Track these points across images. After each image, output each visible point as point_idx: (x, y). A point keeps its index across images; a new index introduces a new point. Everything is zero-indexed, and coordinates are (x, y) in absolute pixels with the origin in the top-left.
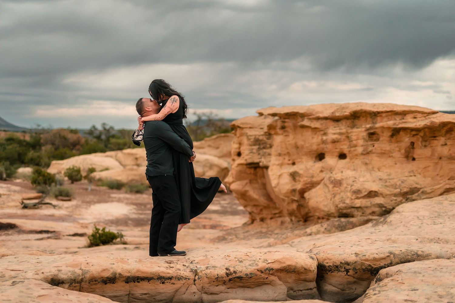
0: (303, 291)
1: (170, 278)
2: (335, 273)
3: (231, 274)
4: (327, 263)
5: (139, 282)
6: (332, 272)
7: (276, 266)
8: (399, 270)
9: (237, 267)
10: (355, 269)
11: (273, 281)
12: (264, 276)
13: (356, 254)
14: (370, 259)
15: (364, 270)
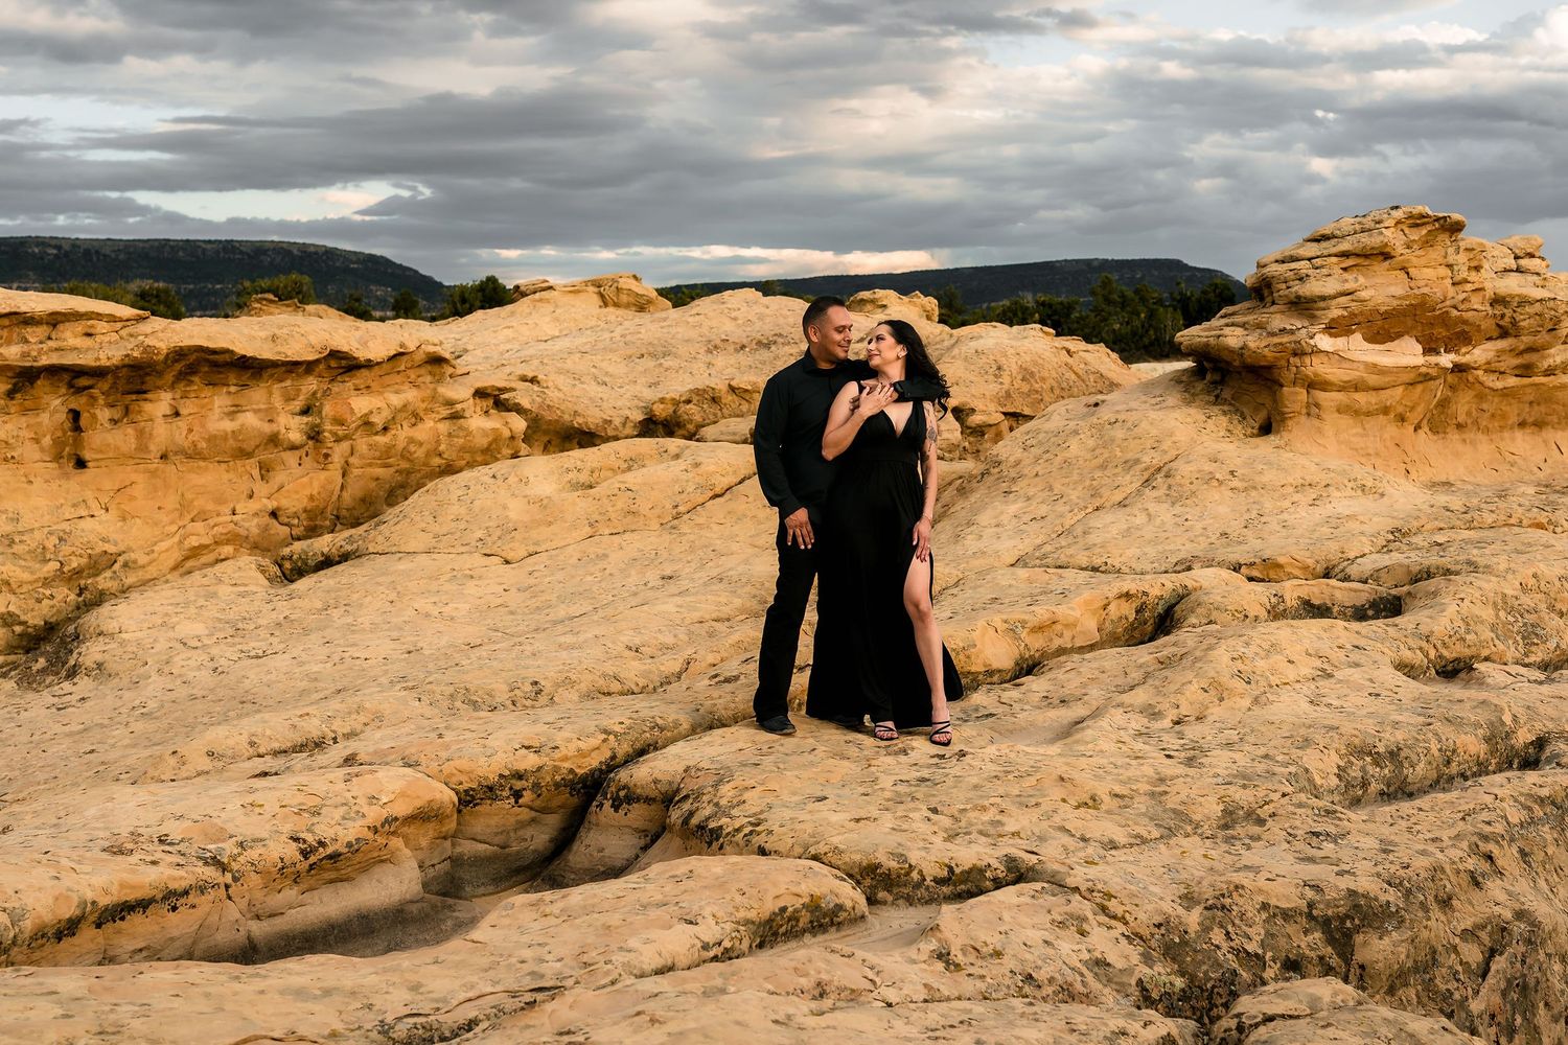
0: (437, 867)
1: (186, 893)
2: (484, 808)
3: (313, 850)
4: (461, 783)
5: (123, 919)
6: (475, 805)
7: (402, 809)
8: (688, 767)
9: (317, 829)
10: (536, 786)
11: (398, 849)
12: (381, 840)
13: (528, 748)
14: (570, 754)
15: (557, 785)
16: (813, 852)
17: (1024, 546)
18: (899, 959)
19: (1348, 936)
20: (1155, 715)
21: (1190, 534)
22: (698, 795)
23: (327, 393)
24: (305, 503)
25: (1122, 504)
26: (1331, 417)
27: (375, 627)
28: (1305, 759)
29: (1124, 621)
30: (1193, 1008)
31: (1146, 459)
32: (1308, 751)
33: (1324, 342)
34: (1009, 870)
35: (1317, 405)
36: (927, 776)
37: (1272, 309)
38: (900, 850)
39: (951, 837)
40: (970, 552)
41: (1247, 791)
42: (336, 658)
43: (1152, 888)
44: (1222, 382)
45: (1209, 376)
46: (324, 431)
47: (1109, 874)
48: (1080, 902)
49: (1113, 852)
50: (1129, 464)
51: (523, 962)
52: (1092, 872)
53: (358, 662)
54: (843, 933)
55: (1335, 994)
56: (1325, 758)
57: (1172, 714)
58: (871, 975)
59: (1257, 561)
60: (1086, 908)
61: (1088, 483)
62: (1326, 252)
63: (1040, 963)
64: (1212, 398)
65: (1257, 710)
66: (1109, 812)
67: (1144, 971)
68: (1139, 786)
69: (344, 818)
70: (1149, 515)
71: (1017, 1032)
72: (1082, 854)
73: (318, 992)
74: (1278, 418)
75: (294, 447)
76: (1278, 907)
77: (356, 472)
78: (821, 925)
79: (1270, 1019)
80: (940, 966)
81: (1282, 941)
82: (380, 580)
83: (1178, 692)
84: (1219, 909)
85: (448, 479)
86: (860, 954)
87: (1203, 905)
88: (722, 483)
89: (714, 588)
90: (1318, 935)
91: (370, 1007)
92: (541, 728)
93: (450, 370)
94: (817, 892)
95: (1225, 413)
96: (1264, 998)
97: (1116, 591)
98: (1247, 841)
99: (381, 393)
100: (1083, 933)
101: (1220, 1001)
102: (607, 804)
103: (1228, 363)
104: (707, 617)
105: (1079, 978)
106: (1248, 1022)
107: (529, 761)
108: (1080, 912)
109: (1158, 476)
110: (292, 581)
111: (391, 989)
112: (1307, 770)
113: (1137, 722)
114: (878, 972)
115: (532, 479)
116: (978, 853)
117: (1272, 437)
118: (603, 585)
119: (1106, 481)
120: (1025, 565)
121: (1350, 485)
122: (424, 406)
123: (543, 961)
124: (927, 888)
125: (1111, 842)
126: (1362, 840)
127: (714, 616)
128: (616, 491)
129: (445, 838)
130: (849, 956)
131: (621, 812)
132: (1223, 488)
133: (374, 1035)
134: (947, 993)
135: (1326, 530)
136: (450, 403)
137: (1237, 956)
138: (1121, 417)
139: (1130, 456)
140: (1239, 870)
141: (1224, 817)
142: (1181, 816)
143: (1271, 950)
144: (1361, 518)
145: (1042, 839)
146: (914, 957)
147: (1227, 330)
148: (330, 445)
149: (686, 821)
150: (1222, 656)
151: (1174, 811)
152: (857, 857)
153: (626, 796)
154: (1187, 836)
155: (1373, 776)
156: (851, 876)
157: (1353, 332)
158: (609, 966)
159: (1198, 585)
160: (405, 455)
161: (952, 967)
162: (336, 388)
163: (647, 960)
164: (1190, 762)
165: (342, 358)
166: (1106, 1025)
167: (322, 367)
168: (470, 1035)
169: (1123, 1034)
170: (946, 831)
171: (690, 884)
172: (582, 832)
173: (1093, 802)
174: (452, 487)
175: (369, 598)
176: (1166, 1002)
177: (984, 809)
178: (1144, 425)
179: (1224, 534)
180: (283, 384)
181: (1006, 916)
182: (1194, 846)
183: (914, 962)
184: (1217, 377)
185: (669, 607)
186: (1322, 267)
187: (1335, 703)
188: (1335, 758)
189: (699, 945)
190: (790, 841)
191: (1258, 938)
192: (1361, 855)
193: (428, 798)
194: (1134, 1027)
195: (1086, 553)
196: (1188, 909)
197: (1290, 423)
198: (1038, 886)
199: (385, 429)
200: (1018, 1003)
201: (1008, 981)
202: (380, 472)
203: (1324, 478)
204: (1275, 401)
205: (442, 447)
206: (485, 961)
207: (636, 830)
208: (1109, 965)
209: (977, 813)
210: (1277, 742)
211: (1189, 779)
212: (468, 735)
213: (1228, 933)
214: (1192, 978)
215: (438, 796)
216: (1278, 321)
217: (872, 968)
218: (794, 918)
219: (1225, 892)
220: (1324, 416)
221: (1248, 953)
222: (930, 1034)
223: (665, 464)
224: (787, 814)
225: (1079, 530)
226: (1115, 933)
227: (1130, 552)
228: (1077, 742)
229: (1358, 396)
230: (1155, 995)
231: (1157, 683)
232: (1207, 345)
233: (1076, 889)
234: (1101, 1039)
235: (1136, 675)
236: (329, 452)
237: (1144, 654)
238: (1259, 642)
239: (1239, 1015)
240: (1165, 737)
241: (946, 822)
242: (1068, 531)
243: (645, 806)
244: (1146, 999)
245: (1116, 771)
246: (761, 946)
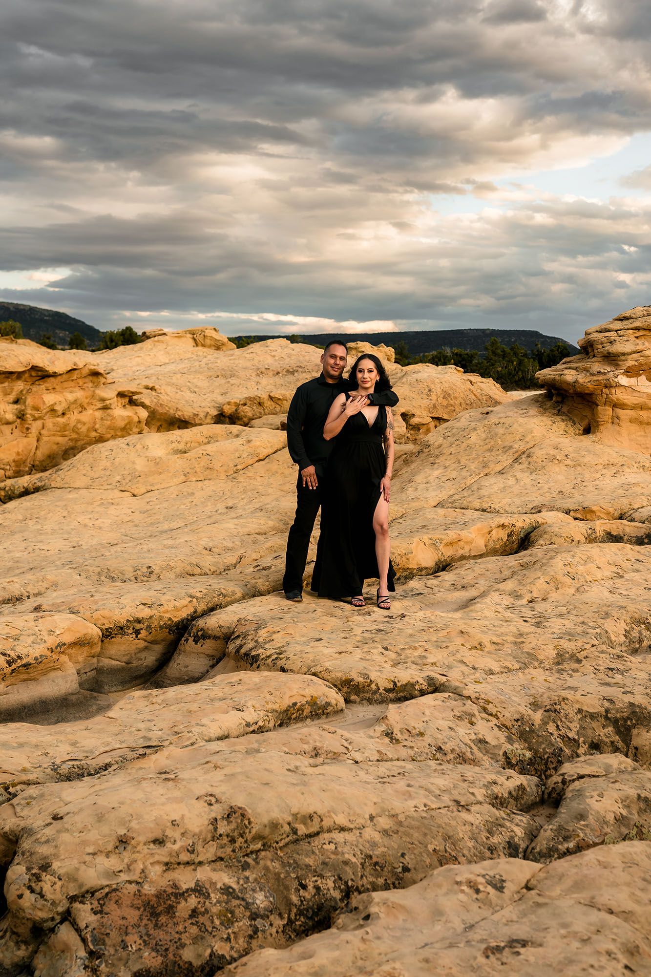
0: (88, 674)
2: (118, 639)
3: (14, 661)
4: (104, 624)
6: (112, 638)
7: (68, 638)
8: (240, 619)
9: (17, 648)
10: (149, 627)
11: (65, 662)
12: (55, 657)
13: (144, 604)
14: (170, 609)
15: (161, 627)
16: (313, 671)
17: (443, 495)
18: (363, 735)
19: (628, 729)
20: (518, 597)
21: (541, 491)
22: (245, 635)
23: (29, 391)
24: (14, 456)
25: (501, 473)
26: (625, 424)
27: (54, 532)
28: (606, 624)
29: (500, 541)
30: (536, 769)
31: (516, 446)
32: (608, 620)
33: (623, 380)
34: (429, 685)
35: (618, 418)
36: (382, 628)
37: (593, 360)
38: (365, 671)
39: (395, 664)
40: (410, 498)
41: (571, 643)
42: (30, 549)
43: (514, 698)
44: (562, 402)
45: (554, 398)
46: (26, 414)
47: (487, 689)
48: (471, 705)
49: (491, 676)
50: (506, 449)
51: (139, 730)
52: (479, 688)
53: (43, 552)
54: (330, 719)
55: (620, 763)
56: (618, 625)
57: (528, 597)
58: (346, 744)
59: (580, 508)
60: (475, 709)
61: (481, 459)
62: (626, 327)
63: (446, 740)
64: (556, 412)
65: (578, 596)
66: (489, 653)
67: (508, 747)
68: (508, 637)
69: (33, 643)
70: (517, 479)
71: (432, 780)
72: (472, 677)
73: (15, 745)
74: (595, 424)
75: (8, 423)
76: (587, 712)
77: (45, 439)
78: (317, 714)
79: (581, 777)
80: (387, 740)
81: (590, 732)
82: (57, 503)
83: (532, 583)
84: (553, 711)
85: (100, 445)
86: (339, 732)
87: (543, 709)
88: (264, 452)
89: (257, 514)
90: (611, 729)
91: (46, 754)
92: (152, 593)
93: (103, 380)
94: (315, 694)
95: (563, 420)
96: (579, 765)
97: (496, 523)
98: (570, 672)
99: (61, 392)
100: (472, 723)
101: (552, 766)
102: (191, 640)
103: (566, 391)
104: (253, 532)
105: (469, 750)
106: (569, 778)
107: (145, 613)
108: (471, 711)
109: (523, 456)
110: (5, 503)
111: (59, 744)
112: (607, 632)
113: (507, 601)
114: (350, 743)
115: (150, 446)
116: (411, 674)
117: (590, 436)
118: (191, 511)
119: (492, 458)
120: (443, 507)
121: (636, 465)
122: (87, 401)
123: (150, 730)
124: (381, 694)
125: (490, 670)
126: (639, 674)
127: (257, 531)
128: (201, 455)
129: (93, 657)
130: (333, 733)
131: (199, 644)
132: (561, 465)
133: (48, 771)
134: (391, 756)
135: (621, 492)
136: (103, 400)
137: (562, 740)
138: (502, 421)
139: (507, 444)
140: (565, 689)
141: (557, 658)
142: (532, 656)
143: (584, 736)
144: (642, 485)
145: (449, 667)
146: (372, 734)
147: (566, 372)
148: (30, 422)
149: (238, 651)
150: (558, 563)
151: (528, 653)
152: (339, 675)
153: (202, 635)
154: (535, 668)
155: (645, 636)
156: (335, 686)
157: (641, 375)
158: (190, 734)
159: (544, 521)
160: (75, 430)
161: (394, 741)
162: (35, 388)
163: (212, 732)
164: (538, 625)
165: (39, 371)
166: (485, 778)
167: (27, 375)
168: (106, 772)
169: (495, 783)
170: (392, 661)
171: (240, 687)
172: (175, 656)
173: (479, 647)
174: (103, 450)
175: (51, 514)
176: (520, 766)
177: (415, 648)
178: (515, 426)
179: (561, 492)
180: (3, 385)
181: (427, 712)
182: (539, 675)
183: (372, 737)
184: (559, 399)
185: (230, 525)
186: (624, 336)
187: (624, 593)
188: (623, 625)
189: (244, 723)
190: (300, 664)
191: (575, 730)
192: (637, 682)
193: (85, 632)
194: (501, 779)
195: (479, 500)
196: (535, 711)
197: (601, 427)
198: (446, 695)
199: (63, 414)
200: (432, 763)
201: (427, 751)
202: (59, 439)
203: (621, 461)
204: (593, 414)
205: (97, 426)
206: (116, 729)
207: (208, 655)
208: (487, 742)
209: (410, 651)
210: (590, 615)
211: (537, 635)
212: (109, 596)
213: (558, 726)
214: (536, 752)
215: (90, 631)
216: (596, 367)
217: (346, 740)
218: (301, 709)
219: (557, 701)
220: (621, 424)
221: (569, 738)
222: (380, 780)
223: (230, 441)
224: (298, 648)
225: (475, 487)
226: (491, 724)
227: (504, 501)
228: (471, 611)
229: (641, 413)
230: (514, 761)
231: (519, 578)
232: (554, 380)
233: (469, 697)
234: (481, 786)
235: (507, 573)
236: (29, 426)
237: (512, 561)
238: (580, 555)
239: (563, 774)
240: (524, 610)
241: (393, 656)
242: (469, 487)
243: (214, 641)
244: (509, 764)
245: (494, 629)
246: (281, 725)
